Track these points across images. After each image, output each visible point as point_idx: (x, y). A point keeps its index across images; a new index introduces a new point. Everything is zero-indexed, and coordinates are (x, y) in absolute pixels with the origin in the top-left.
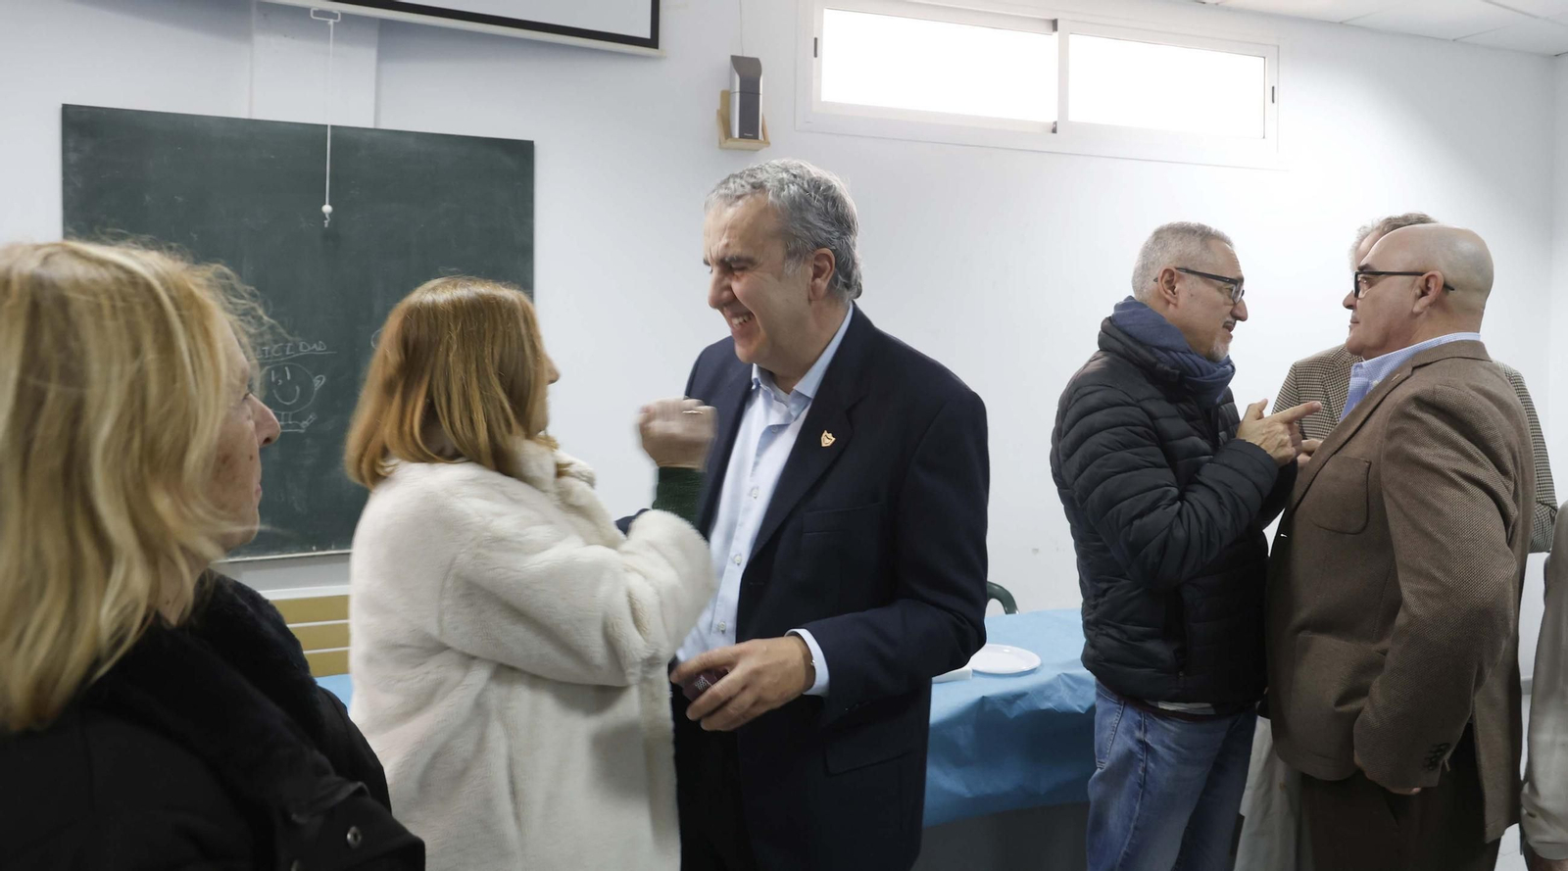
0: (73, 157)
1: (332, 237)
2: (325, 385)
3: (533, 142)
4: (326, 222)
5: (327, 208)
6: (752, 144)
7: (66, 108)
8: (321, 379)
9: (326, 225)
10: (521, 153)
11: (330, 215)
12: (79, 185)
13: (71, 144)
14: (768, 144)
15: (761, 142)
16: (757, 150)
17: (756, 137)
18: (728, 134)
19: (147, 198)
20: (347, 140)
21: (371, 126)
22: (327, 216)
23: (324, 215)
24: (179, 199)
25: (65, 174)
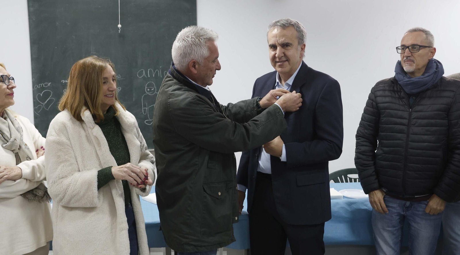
0: (32, 9)
1: (122, 36)
2: (121, 91)
4: (119, 31)
5: (119, 26)
8: (120, 88)
9: (119, 32)
11: (120, 28)
12: (34, 19)
19: (57, 23)
22: (120, 29)
23: (119, 28)
24: (68, 24)
25: (29, 16)
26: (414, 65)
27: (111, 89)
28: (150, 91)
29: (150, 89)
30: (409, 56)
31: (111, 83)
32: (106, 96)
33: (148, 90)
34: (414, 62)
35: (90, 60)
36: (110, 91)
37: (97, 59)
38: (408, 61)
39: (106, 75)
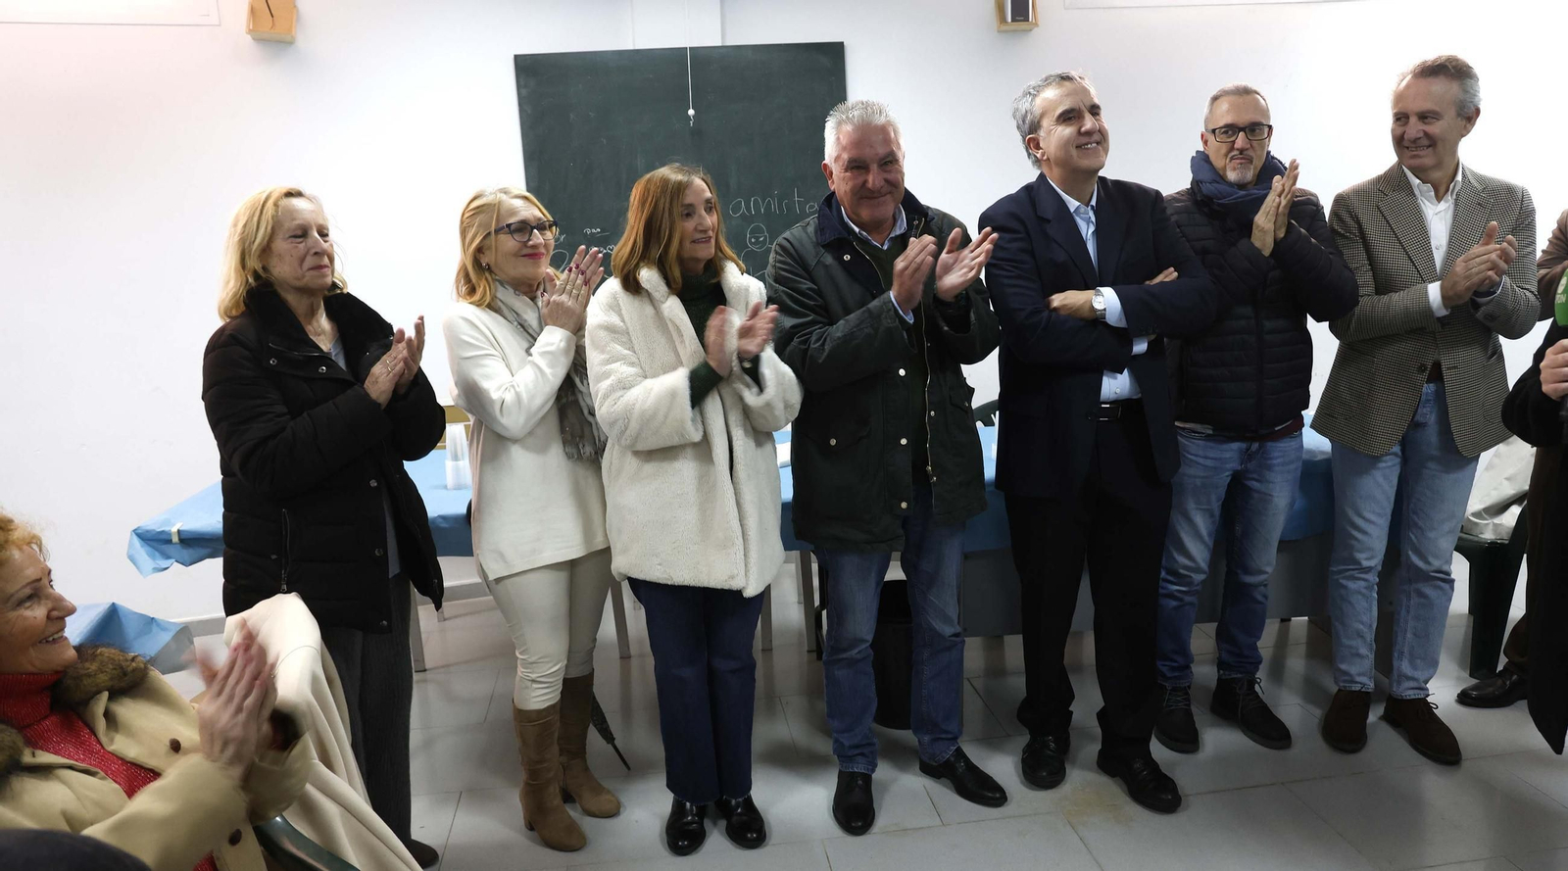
0: (524, 92)
1: (697, 132)
3: (842, 43)
4: (691, 122)
5: (691, 112)
6: (1023, 25)
7: (516, 57)
9: (692, 125)
10: (834, 53)
11: (694, 116)
12: (529, 112)
13: (522, 83)
14: (1036, 25)
15: (1032, 23)
16: (1031, 30)
17: (1026, 19)
18: (1002, 19)
19: (572, 116)
20: (702, 57)
21: (719, 43)
22: (692, 118)
23: (689, 117)
24: (592, 114)
25: (520, 105)
26: (1252, 167)
27: (701, 228)
28: (757, 242)
29: (757, 238)
30: (1247, 149)
31: (700, 216)
32: (694, 242)
33: (753, 240)
34: (1251, 162)
35: (665, 172)
36: (701, 231)
37: (680, 170)
38: (1241, 159)
39: (689, 199)
